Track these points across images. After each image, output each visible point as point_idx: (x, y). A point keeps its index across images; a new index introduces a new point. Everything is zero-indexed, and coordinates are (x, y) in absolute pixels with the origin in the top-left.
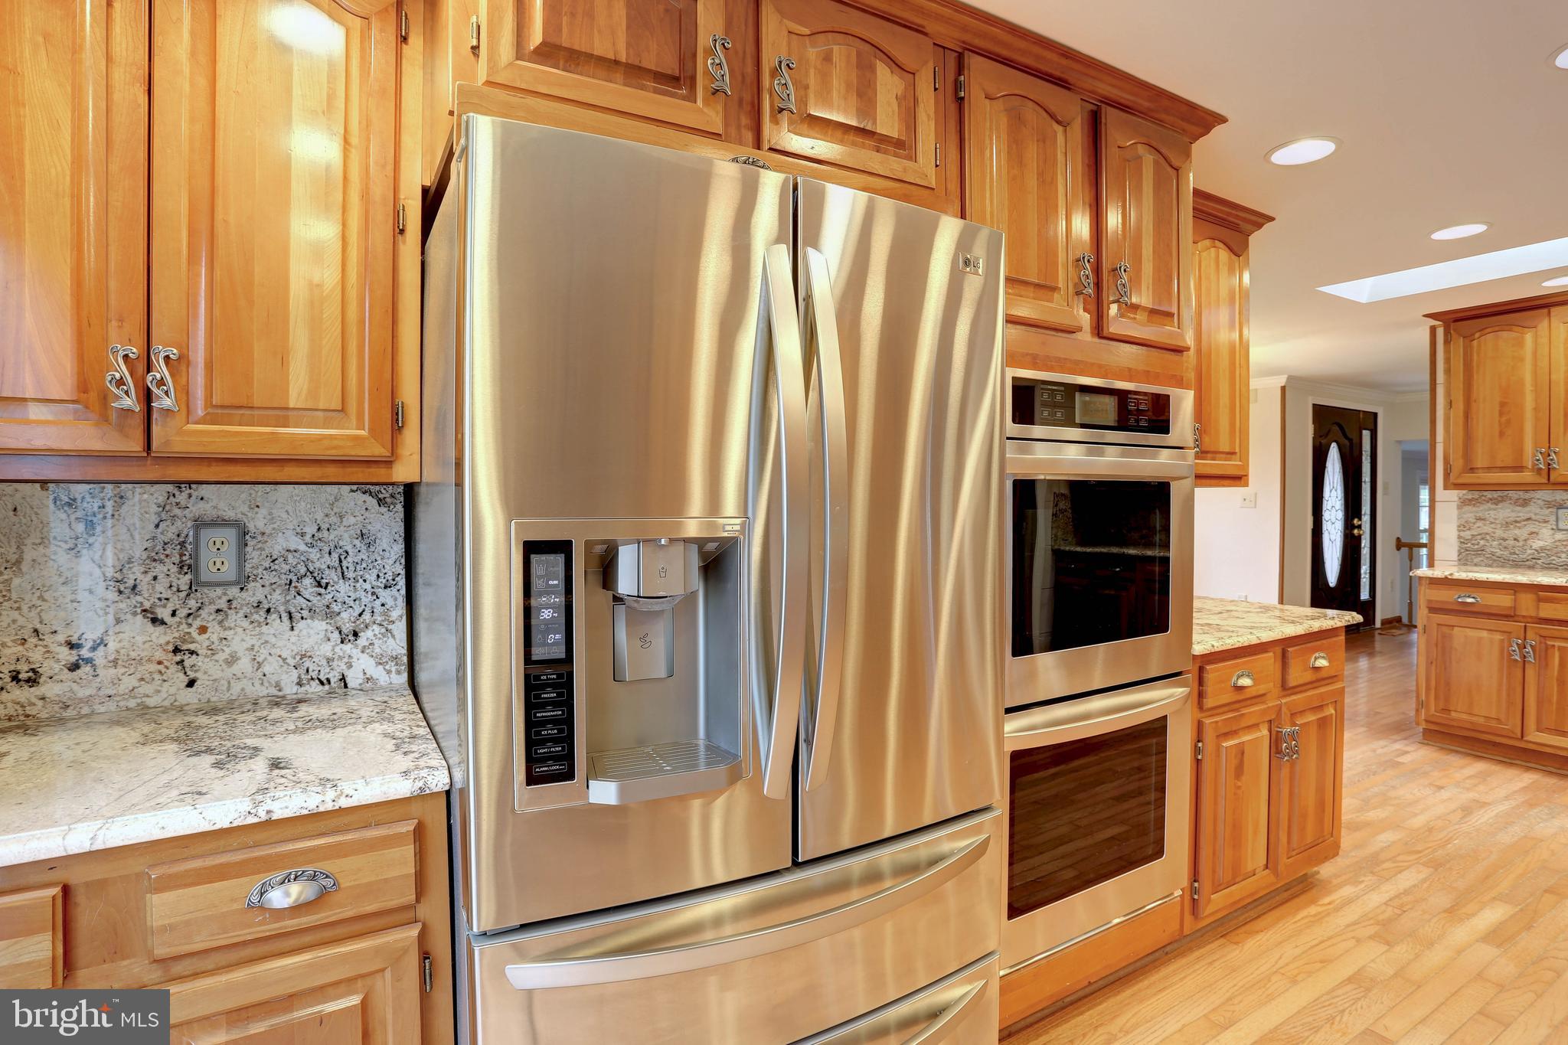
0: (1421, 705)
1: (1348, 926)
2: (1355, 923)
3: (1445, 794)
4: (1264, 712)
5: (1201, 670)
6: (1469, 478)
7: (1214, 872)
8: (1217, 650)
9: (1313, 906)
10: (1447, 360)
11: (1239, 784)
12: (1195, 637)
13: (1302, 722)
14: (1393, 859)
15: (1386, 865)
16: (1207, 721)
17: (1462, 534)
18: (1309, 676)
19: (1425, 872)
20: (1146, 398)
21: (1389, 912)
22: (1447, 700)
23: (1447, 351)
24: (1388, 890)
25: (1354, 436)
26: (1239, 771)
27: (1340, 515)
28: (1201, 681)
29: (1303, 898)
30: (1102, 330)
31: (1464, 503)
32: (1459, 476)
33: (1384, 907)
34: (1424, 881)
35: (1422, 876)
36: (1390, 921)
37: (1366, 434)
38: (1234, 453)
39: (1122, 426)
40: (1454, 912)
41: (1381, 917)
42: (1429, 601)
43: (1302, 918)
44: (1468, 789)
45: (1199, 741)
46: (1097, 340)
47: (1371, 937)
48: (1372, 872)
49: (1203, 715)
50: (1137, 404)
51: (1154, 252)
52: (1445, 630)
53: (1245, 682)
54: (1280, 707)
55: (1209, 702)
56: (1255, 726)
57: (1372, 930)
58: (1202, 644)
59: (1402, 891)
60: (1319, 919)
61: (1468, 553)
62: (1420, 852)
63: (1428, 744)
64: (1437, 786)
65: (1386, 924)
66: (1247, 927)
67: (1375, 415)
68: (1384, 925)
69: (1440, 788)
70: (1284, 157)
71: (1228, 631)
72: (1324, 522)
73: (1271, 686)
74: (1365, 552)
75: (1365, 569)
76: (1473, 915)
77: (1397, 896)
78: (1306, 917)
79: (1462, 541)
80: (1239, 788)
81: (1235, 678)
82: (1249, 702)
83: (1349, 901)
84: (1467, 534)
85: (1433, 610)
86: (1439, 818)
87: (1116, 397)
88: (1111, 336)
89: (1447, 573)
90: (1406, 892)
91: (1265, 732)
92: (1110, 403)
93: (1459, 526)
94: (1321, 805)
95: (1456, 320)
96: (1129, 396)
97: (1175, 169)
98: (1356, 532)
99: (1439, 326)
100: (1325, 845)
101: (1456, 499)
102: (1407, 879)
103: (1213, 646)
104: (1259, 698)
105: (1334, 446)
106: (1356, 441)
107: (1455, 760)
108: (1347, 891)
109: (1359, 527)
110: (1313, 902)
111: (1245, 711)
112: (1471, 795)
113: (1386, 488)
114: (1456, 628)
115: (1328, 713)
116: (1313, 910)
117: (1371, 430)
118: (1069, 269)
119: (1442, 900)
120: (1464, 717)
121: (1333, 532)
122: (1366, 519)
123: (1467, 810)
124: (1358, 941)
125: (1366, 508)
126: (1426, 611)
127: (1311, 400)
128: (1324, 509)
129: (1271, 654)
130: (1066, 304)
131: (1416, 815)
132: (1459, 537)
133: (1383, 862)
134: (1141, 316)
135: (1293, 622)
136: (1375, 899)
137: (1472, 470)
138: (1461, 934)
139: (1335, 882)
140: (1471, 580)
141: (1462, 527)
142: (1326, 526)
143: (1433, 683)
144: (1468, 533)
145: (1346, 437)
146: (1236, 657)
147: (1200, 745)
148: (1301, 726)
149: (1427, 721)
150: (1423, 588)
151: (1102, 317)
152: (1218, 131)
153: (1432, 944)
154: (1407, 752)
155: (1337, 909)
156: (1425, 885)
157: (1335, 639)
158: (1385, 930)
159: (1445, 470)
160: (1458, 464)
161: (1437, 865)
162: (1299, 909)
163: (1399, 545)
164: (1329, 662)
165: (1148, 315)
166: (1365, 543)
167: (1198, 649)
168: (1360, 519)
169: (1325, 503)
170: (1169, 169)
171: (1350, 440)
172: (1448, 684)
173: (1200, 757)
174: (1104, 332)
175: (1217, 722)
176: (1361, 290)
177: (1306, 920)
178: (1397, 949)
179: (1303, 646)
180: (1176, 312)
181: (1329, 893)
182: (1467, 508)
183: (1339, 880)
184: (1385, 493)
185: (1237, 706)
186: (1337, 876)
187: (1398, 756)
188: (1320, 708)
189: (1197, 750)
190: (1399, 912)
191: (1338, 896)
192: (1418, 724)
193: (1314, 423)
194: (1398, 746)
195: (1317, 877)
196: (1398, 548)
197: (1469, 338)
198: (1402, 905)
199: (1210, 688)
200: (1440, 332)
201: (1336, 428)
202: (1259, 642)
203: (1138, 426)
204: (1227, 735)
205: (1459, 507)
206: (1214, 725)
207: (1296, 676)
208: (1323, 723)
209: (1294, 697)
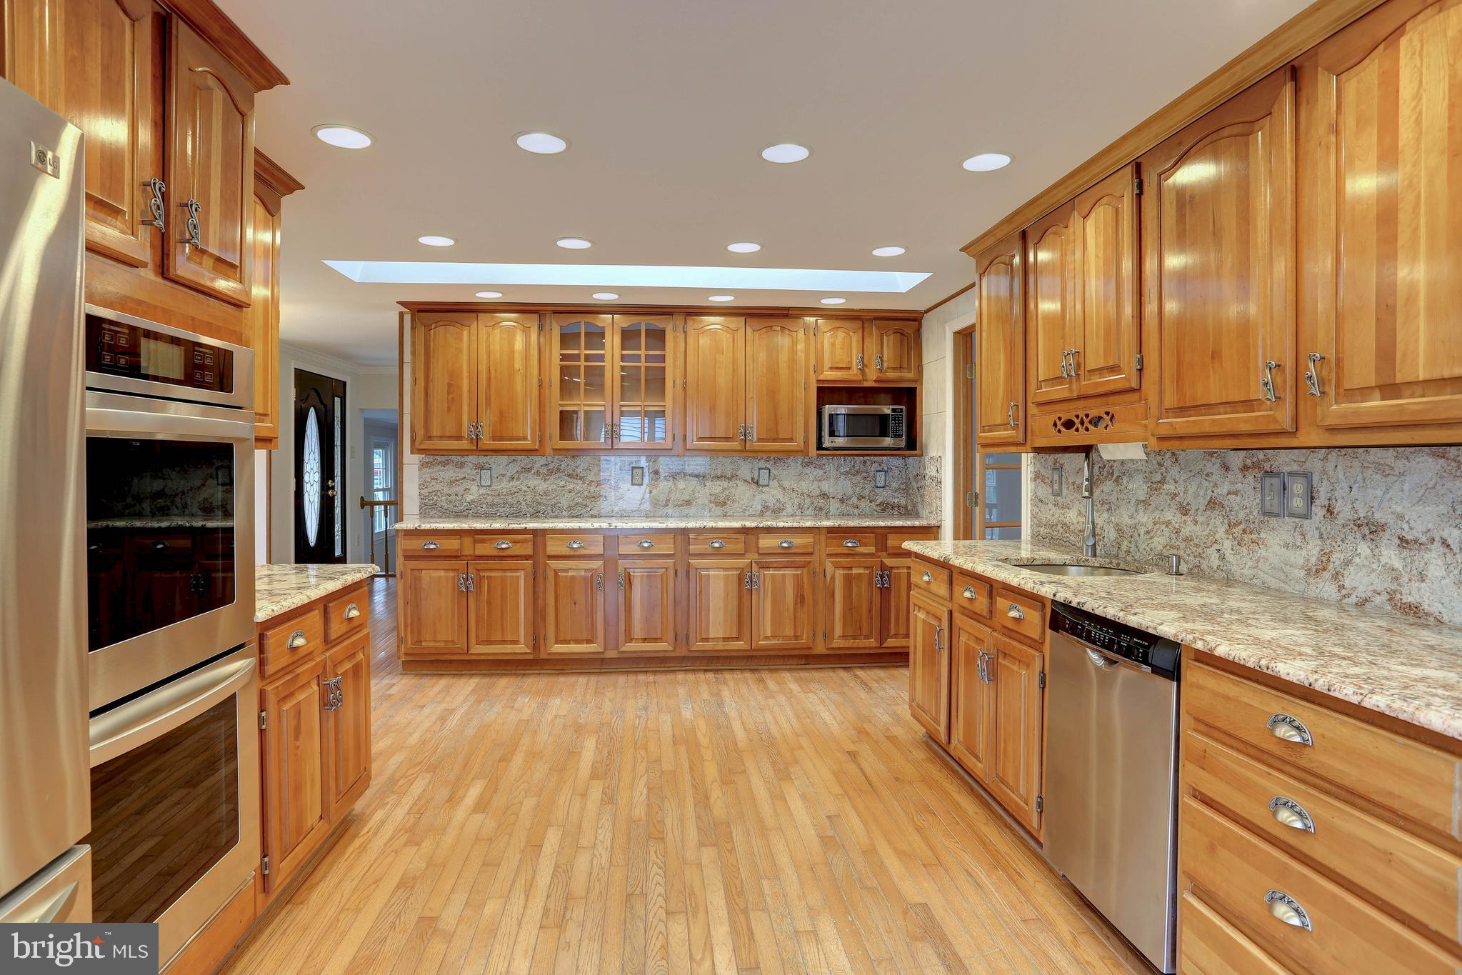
0: (401, 640)
1: (386, 844)
2: (390, 840)
3: (427, 711)
4: (313, 668)
5: (262, 637)
6: (428, 445)
7: (281, 839)
8: (277, 614)
9: (356, 839)
10: (413, 344)
11: (298, 743)
12: (258, 604)
13: (342, 671)
14: (403, 776)
15: (400, 783)
16: (269, 688)
17: (422, 491)
18: (344, 628)
19: (429, 775)
20: (211, 352)
21: (412, 819)
22: (419, 633)
23: (413, 336)
24: (407, 801)
25: (328, 403)
26: (297, 732)
27: (317, 477)
28: (262, 650)
29: (346, 836)
30: (168, 270)
31: (423, 465)
32: (421, 444)
33: (407, 817)
34: (428, 785)
35: (427, 780)
36: (414, 826)
37: (337, 400)
38: (266, 415)
39: (189, 380)
40: (453, 800)
41: (407, 826)
42: (405, 550)
43: (351, 854)
44: (440, 702)
45: (262, 711)
46: (160, 280)
47: (405, 845)
48: (393, 792)
49: (264, 683)
50: (203, 358)
51: (221, 196)
52: (416, 573)
53: (300, 642)
54: (325, 661)
55: (270, 669)
56: (307, 684)
57: (403, 839)
58: (264, 610)
59: (416, 798)
60: (363, 848)
61: (427, 508)
62: (421, 762)
63: (406, 674)
64: (419, 706)
65: (411, 830)
66: (308, 883)
67: (345, 383)
68: (411, 831)
69: (423, 707)
70: (328, 135)
71: (280, 595)
72: (305, 484)
73: (318, 642)
74: (338, 511)
75: (338, 527)
76: (464, 796)
77: (415, 804)
78: (354, 851)
79: (422, 497)
80: (298, 748)
81: (290, 640)
82: (300, 662)
83: (382, 823)
84: (425, 492)
85: (408, 557)
86: (427, 731)
87: (183, 348)
88: (177, 279)
89: (416, 525)
90: (419, 798)
91: (315, 688)
92: (176, 354)
93: (420, 485)
94: (358, 747)
95: (420, 311)
96: (196, 348)
97: (241, 114)
98: (330, 492)
99: (407, 313)
100: (361, 781)
101: (418, 462)
102: (418, 788)
103: (273, 611)
104: (309, 656)
105: (312, 409)
106: (329, 407)
107: (427, 682)
108: (379, 815)
109: (333, 488)
110: (355, 836)
111: (299, 671)
112: (444, 706)
113: (352, 452)
114: (423, 571)
115: (359, 659)
116: (357, 843)
117: (341, 398)
118: (135, 192)
119: (443, 794)
120: (431, 644)
121: (312, 493)
122: (338, 479)
123: (443, 719)
124: (396, 852)
125: (338, 471)
126: (402, 559)
127: (293, 365)
128: (305, 471)
129: (317, 612)
130: (130, 232)
131: (411, 734)
132: (420, 494)
133: (399, 780)
134: (208, 262)
135: (331, 579)
136: (400, 813)
137: (430, 438)
138: (460, 814)
139: (368, 812)
140: (433, 530)
141: (422, 486)
142: (307, 487)
143: (409, 621)
144: (426, 490)
145: (321, 402)
146: (289, 620)
147: (264, 714)
148: (342, 675)
149: (405, 654)
150: (400, 539)
151: (168, 255)
152: (279, 88)
153: (445, 830)
154: (394, 685)
155: (375, 834)
156: (430, 787)
157: (358, 592)
158: (412, 834)
159: (412, 437)
160: (420, 433)
161: (433, 768)
162: (346, 848)
163: (363, 503)
164: (359, 611)
165: (214, 263)
166: (338, 502)
167: (261, 616)
168: (334, 481)
169: (305, 464)
170: (237, 113)
171: (325, 406)
172: (419, 619)
173: (264, 727)
174: (171, 273)
175: (277, 687)
176: (355, 270)
177: (354, 854)
178: (424, 845)
179: (340, 600)
180: (238, 264)
181: (366, 822)
182: (424, 470)
183: (371, 809)
184: (352, 457)
185: (291, 668)
186: (368, 806)
187: (388, 689)
188: (353, 655)
189: (261, 720)
190: (417, 816)
191: (372, 823)
192: (399, 658)
193: (295, 387)
194: (386, 681)
195: (354, 813)
196: (362, 507)
197: (428, 328)
198: (419, 810)
199: (270, 654)
200: (407, 318)
201: (313, 393)
202: (309, 601)
203: (204, 382)
204: (284, 699)
205: (420, 469)
206: (275, 691)
207: (336, 629)
208: (356, 670)
209: (335, 649)
